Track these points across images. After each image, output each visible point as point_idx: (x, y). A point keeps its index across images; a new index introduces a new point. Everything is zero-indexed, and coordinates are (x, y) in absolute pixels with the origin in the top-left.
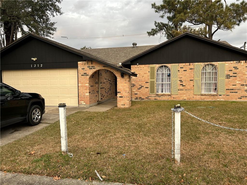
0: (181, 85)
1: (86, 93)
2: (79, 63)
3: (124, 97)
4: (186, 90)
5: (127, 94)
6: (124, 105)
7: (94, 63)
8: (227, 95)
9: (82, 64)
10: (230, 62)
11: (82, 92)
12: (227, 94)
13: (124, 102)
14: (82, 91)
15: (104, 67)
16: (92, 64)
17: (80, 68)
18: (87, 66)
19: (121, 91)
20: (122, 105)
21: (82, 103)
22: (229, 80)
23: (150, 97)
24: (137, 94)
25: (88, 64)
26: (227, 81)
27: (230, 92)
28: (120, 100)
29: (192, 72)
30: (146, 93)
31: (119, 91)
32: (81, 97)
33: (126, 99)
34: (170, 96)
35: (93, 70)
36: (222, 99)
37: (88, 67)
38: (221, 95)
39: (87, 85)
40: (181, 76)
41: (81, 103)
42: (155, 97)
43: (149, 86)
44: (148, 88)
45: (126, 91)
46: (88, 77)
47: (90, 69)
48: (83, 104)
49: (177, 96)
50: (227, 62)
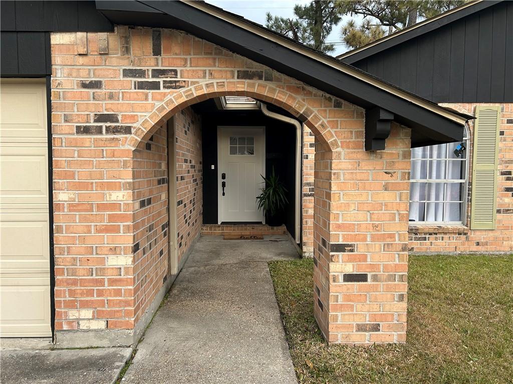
0: (508, 190)
1: (114, 251)
2: (57, 39)
3: (375, 278)
5: (397, 262)
6: (376, 328)
7: (176, 49)
9: (82, 51)
13: (375, 307)
14: (83, 240)
15: (244, 75)
16: (157, 52)
17: (70, 75)
18: (118, 63)
19: (355, 238)
20: (361, 328)
21: (78, 320)
25: (127, 50)
28: (348, 298)
31: (341, 242)
32: (75, 283)
33: (388, 289)
34: (465, 234)
35: (165, 95)
37: (127, 73)
39: (121, 196)
41: (70, 323)
45: (392, 236)
46: (128, 144)
47: (141, 86)
48: (84, 325)
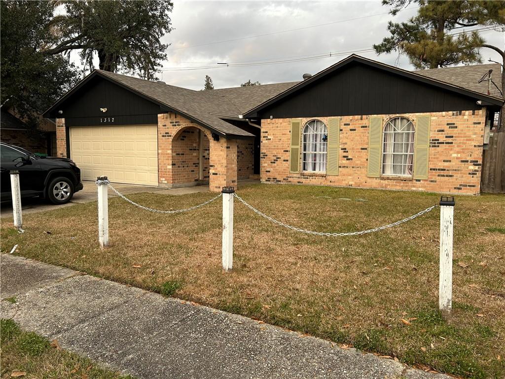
0: (344, 157)
1: (168, 164)
3: (219, 174)
4: (353, 167)
5: (224, 170)
6: (218, 188)
7: (179, 116)
8: (432, 181)
9: (163, 118)
10: (440, 113)
11: (162, 164)
12: (432, 178)
13: (219, 182)
14: (163, 162)
15: (192, 123)
17: (161, 123)
18: (169, 120)
19: (215, 163)
22: (437, 151)
23: (291, 177)
24: (269, 172)
25: (170, 117)
26: (433, 152)
27: (439, 176)
28: (213, 179)
29: (365, 133)
30: (284, 170)
31: (212, 164)
32: (162, 172)
33: (222, 177)
34: (325, 177)
35: (177, 127)
36: (420, 189)
37: (171, 123)
38: (419, 180)
39: (170, 152)
40: (345, 141)
41: (161, 181)
42: (298, 178)
43: (289, 158)
44: (287, 161)
45: (223, 163)
46: (171, 139)
47: (173, 125)
49: (337, 177)
50: (434, 113)
